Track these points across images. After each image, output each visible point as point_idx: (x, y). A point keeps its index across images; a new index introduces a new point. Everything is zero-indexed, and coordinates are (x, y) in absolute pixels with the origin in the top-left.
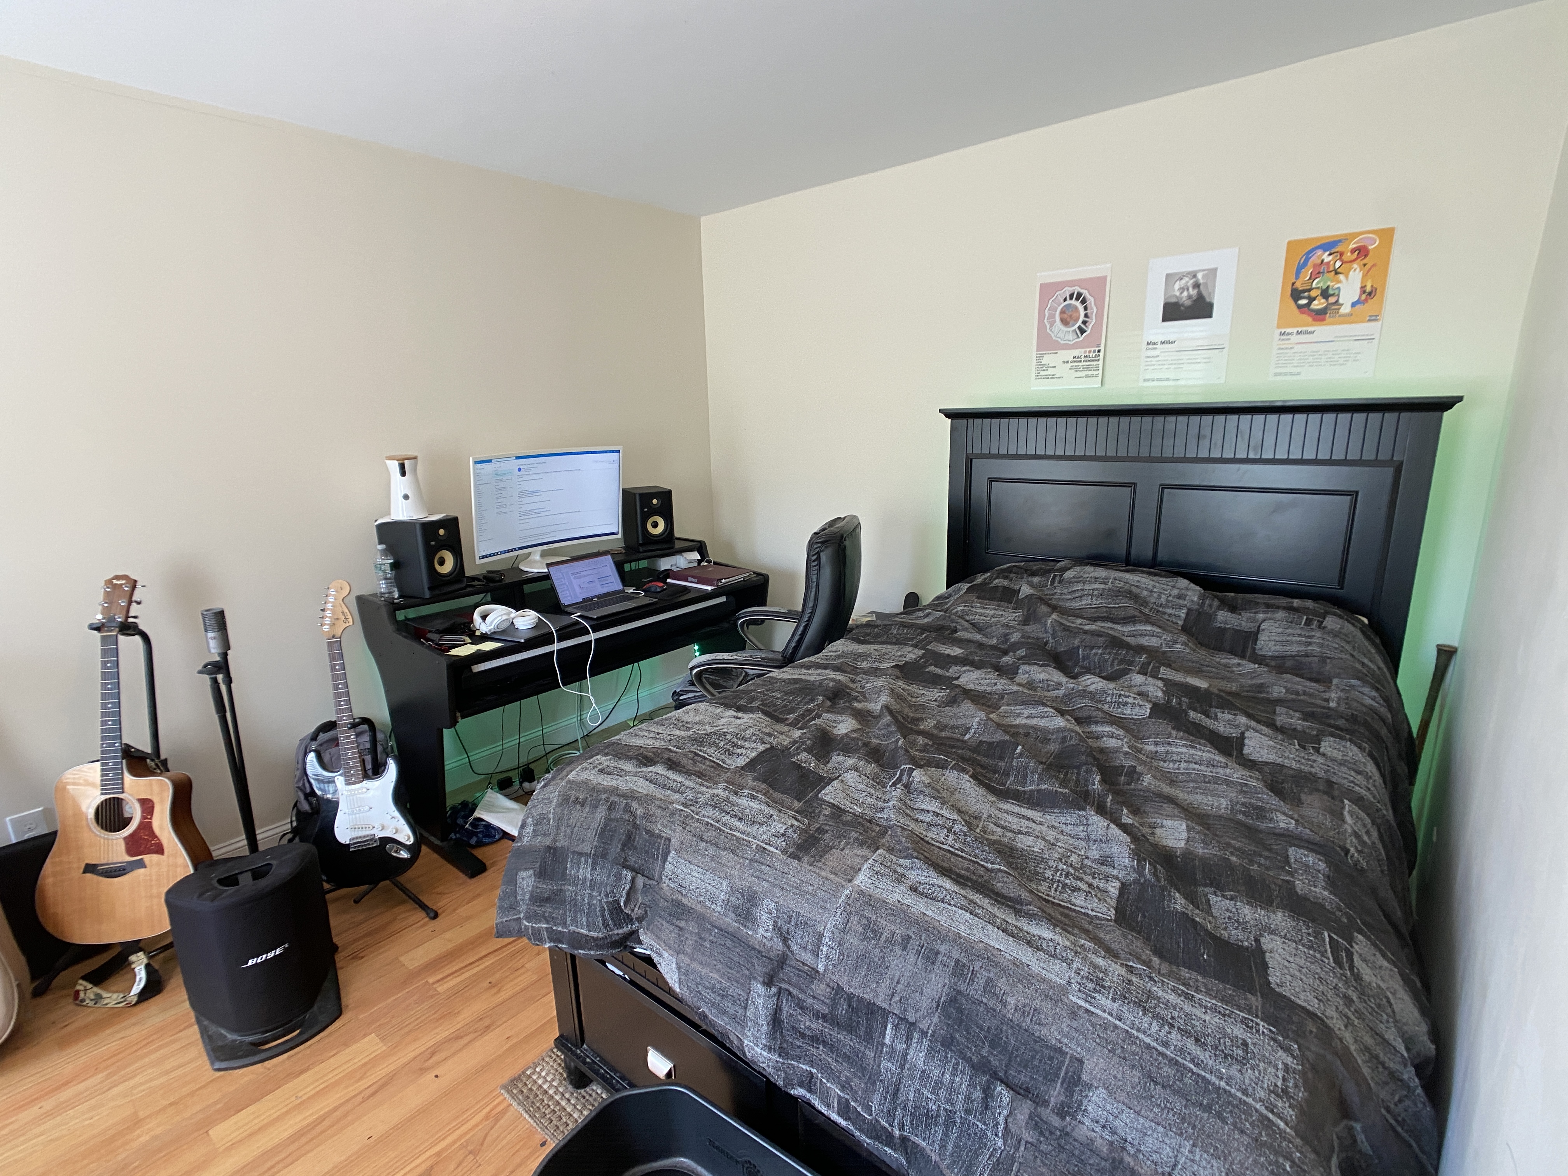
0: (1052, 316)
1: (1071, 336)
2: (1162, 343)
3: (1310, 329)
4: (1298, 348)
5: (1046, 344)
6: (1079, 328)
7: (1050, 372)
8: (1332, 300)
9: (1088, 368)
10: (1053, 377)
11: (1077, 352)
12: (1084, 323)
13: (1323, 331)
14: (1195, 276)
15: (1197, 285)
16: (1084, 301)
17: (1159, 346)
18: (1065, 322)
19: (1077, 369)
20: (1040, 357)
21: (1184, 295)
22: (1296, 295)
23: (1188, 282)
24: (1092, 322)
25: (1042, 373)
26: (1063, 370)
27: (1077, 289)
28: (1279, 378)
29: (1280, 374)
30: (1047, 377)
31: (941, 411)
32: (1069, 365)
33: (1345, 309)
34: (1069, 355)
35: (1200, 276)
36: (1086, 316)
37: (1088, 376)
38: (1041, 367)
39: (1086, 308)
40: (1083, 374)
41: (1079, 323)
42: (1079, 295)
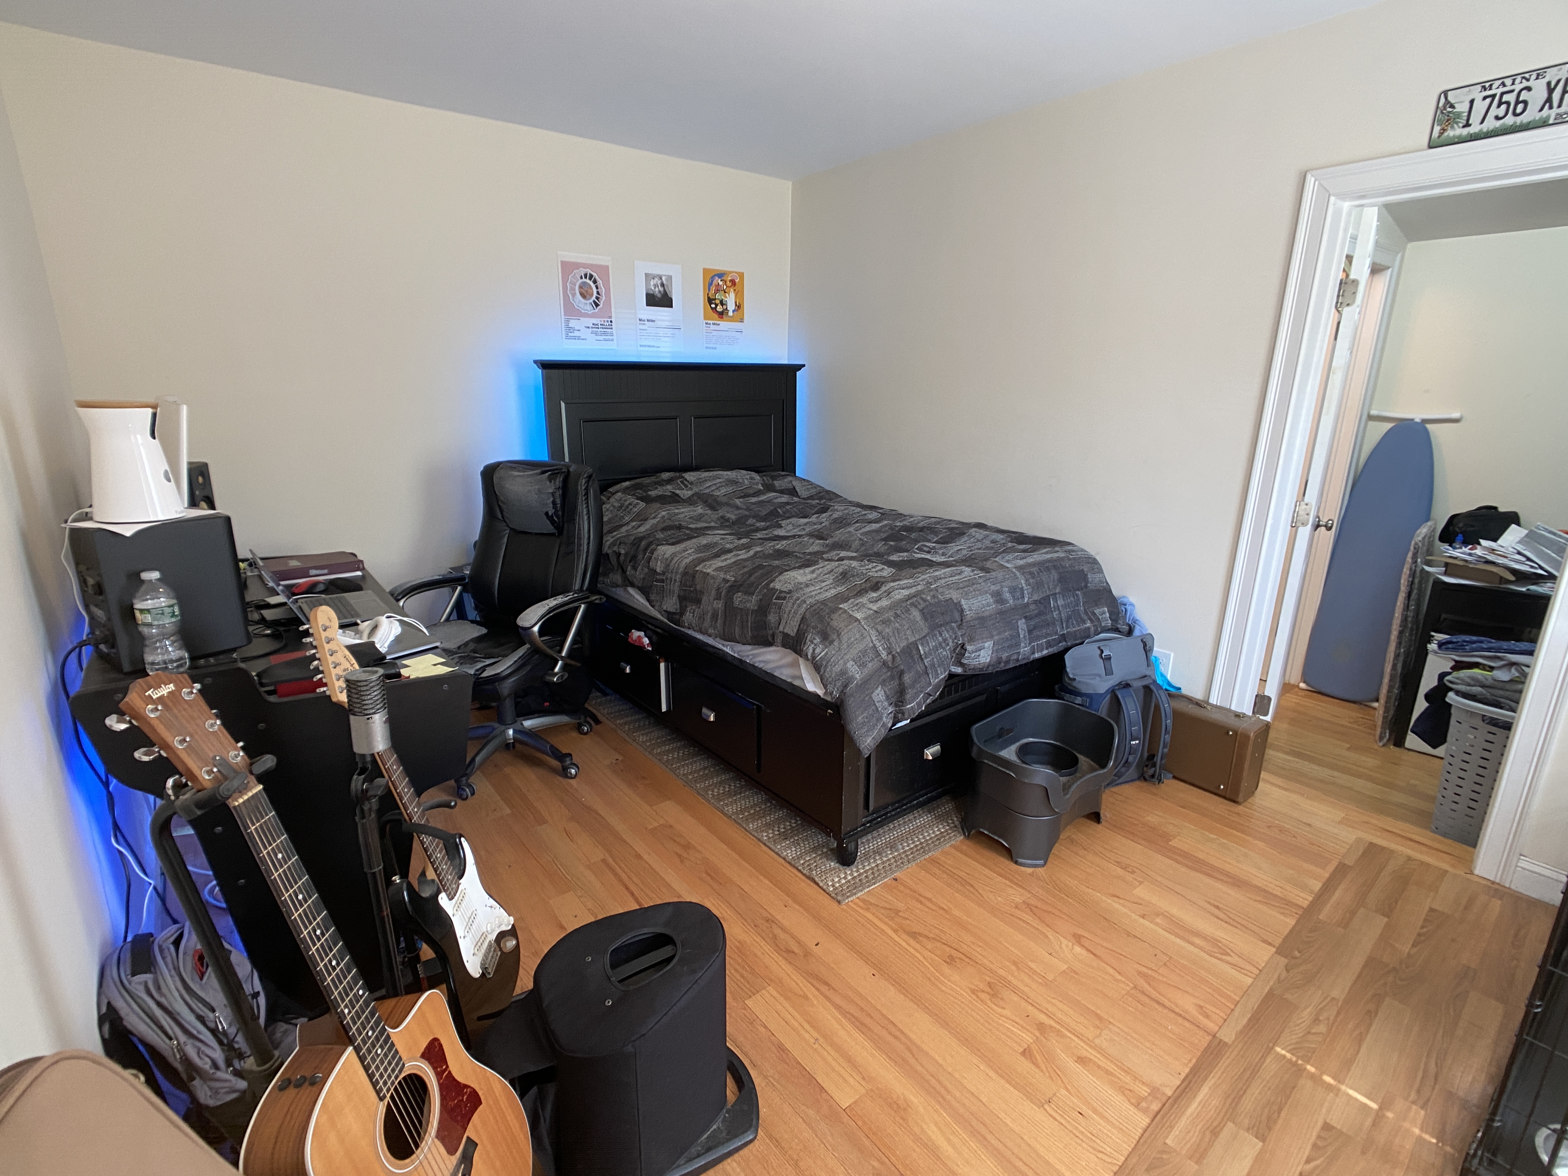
0: (573, 289)
1: (589, 308)
2: (648, 321)
3: (718, 322)
4: (715, 333)
5: (571, 311)
6: (594, 302)
7: (576, 334)
8: (725, 307)
9: (605, 333)
10: (579, 338)
11: (595, 321)
12: (597, 298)
13: (724, 324)
14: (661, 278)
15: (663, 285)
16: (595, 282)
17: (646, 322)
18: (583, 296)
19: (596, 334)
20: (567, 321)
21: (657, 291)
22: (710, 301)
23: (657, 281)
24: (603, 299)
25: (570, 334)
26: (586, 333)
27: (589, 271)
28: (709, 350)
29: (710, 348)
30: (574, 338)
31: (535, 362)
32: (590, 330)
33: (731, 314)
34: (590, 322)
35: (664, 278)
36: (598, 293)
37: (605, 340)
38: (569, 329)
39: (597, 288)
40: (602, 338)
41: (594, 298)
42: (591, 276)
